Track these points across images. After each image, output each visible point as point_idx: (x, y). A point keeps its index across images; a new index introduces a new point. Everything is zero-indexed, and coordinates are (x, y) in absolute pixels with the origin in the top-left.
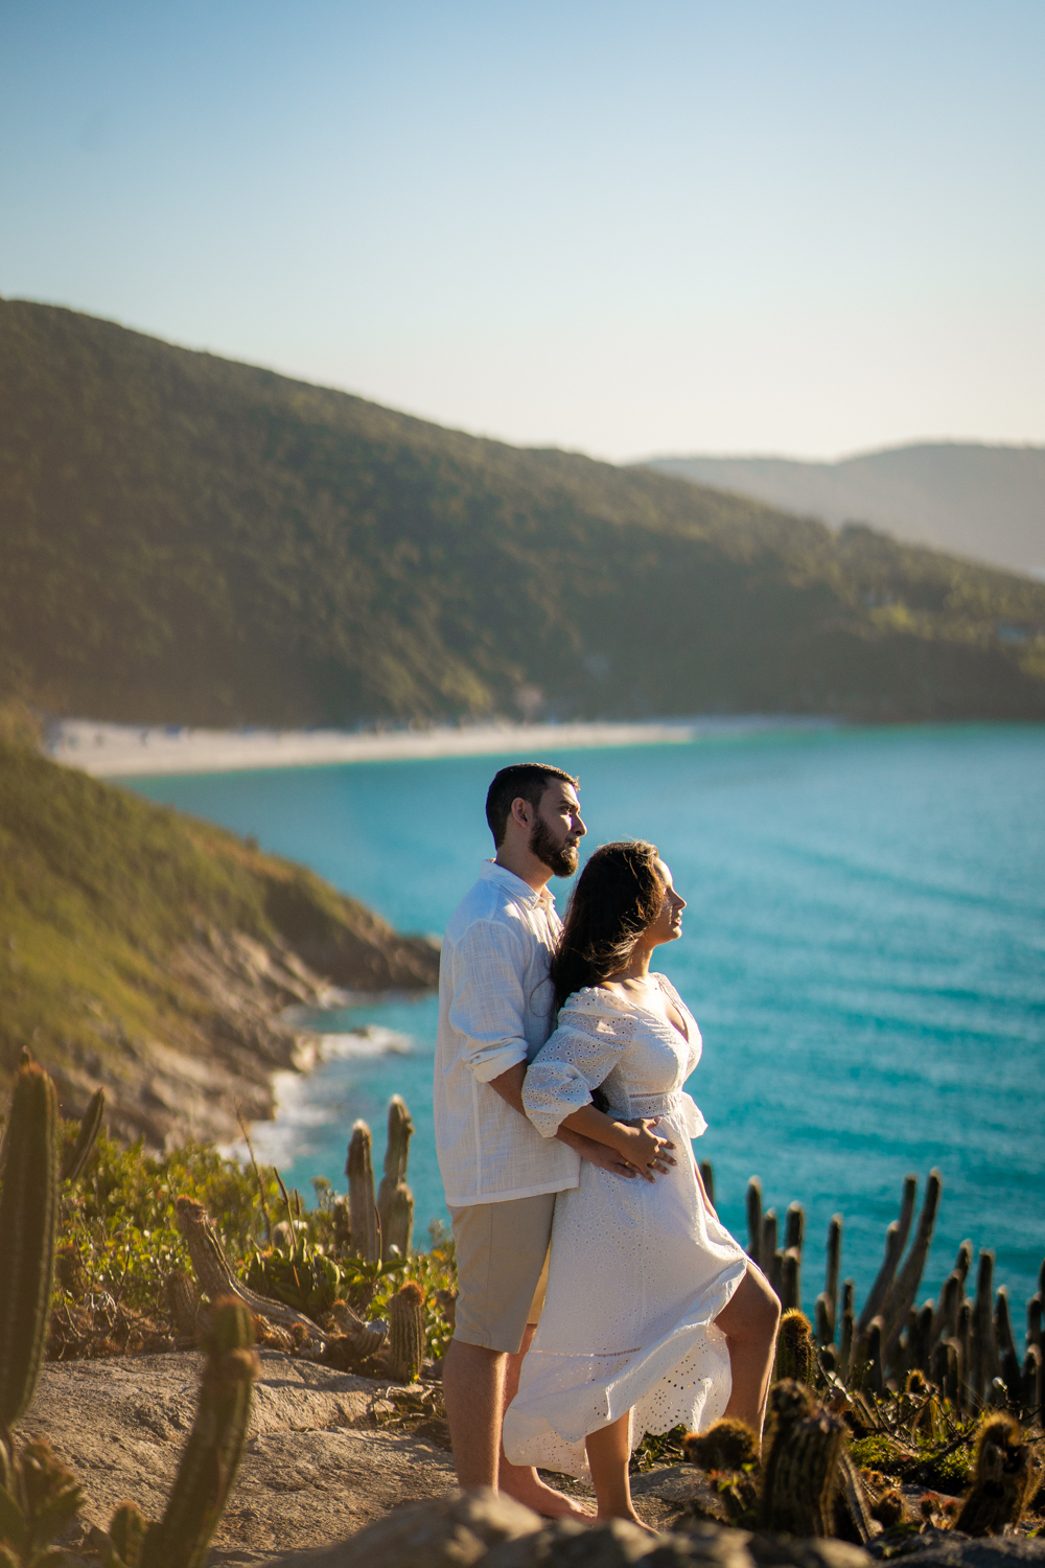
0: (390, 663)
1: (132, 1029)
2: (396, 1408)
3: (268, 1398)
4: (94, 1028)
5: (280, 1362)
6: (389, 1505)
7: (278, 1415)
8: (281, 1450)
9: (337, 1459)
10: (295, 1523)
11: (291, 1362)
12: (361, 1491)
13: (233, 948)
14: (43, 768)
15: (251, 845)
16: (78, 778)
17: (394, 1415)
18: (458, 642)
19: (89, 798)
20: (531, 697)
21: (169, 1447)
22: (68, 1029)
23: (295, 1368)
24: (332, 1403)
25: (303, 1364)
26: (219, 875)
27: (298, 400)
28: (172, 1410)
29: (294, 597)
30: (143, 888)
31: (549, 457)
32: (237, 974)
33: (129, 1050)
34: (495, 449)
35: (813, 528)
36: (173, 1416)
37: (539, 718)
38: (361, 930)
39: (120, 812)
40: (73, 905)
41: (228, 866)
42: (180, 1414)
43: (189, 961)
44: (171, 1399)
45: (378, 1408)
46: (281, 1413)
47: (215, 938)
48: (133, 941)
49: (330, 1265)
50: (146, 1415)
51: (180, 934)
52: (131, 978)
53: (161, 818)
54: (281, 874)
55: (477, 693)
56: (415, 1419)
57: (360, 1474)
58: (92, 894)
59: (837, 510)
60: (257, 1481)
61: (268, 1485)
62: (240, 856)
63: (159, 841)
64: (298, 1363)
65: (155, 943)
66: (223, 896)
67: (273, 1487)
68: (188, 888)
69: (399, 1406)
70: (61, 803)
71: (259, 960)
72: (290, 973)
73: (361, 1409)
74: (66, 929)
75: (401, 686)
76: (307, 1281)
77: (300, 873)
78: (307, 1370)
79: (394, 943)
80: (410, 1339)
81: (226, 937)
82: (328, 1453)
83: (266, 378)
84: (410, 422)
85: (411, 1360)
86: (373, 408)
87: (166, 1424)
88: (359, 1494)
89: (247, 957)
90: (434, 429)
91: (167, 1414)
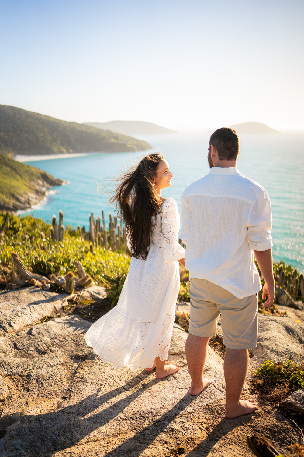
0: (54, 147)
1: (26, 191)
2: (69, 304)
3: (36, 309)
4: (22, 191)
5: (39, 293)
6: (72, 357)
7: (39, 314)
8: (40, 333)
9: (55, 335)
10: (44, 377)
11: (42, 293)
12: (63, 350)
13: (38, 182)
14: (14, 161)
15: (39, 169)
16: (18, 162)
17: (68, 306)
18: (62, 144)
19: (20, 165)
20: (71, 151)
21: (8, 337)
22: (19, 192)
23: (43, 294)
24: (53, 306)
25: (45, 293)
26: (35, 173)
27: (42, 117)
28: (9, 321)
29: (43, 140)
30: (27, 175)
31: (72, 123)
32: (38, 184)
33: (26, 194)
34: (66, 122)
35: (103, 131)
36: (10, 323)
37: (72, 153)
38: (52, 179)
39: (23, 166)
40: (18, 177)
41: (36, 172)
42: (11, 322)
43: (32, 183)
44: (9, 316)
45: (64, 305)
46: (39, 313)
47: (35, 181)
48: (26, 181)
49: (50, 264)
50: (2, 324)
51: (31, 180)
52: (26, 185)
53: (28, 166)
54: (43, 173)
55: (65, 150)
56: (73, 307)
57: (62, 341)
58: (21, 176)
59: (105, 128)
60: (33, 350)
61: (36, 351)
62: (38, 171)
63: (28, 169)
64: (44, 292)
65: (28, 181)
66: (36, 175)
67: (38, 352)
68: (32, 175)
69: (69, 303)
70: (16, 165)
71: (41, 183)
72: (44, 185)
73: (60, 306)
74: (17, 180)
75: (56, 150)
76: (45, 267)
77: (45, 172)
78: (46, 295)
79: (56, 180)
80: (71, 285)
81: (37, 180)
82: (53, 332)
83: (38, 114)
84: (55, 119)
85: (71, 290)
86: (51, 117)
87: (7, 326)
88: (63, 351)
89: (39, 182)
90: (58, 120)
91: (8, 322)
